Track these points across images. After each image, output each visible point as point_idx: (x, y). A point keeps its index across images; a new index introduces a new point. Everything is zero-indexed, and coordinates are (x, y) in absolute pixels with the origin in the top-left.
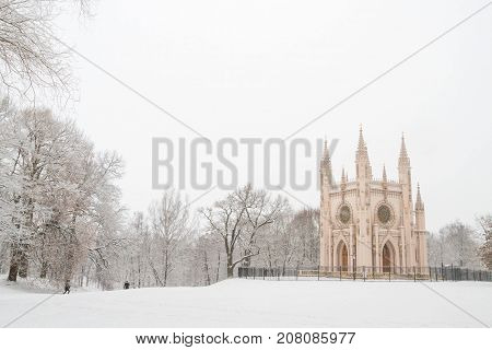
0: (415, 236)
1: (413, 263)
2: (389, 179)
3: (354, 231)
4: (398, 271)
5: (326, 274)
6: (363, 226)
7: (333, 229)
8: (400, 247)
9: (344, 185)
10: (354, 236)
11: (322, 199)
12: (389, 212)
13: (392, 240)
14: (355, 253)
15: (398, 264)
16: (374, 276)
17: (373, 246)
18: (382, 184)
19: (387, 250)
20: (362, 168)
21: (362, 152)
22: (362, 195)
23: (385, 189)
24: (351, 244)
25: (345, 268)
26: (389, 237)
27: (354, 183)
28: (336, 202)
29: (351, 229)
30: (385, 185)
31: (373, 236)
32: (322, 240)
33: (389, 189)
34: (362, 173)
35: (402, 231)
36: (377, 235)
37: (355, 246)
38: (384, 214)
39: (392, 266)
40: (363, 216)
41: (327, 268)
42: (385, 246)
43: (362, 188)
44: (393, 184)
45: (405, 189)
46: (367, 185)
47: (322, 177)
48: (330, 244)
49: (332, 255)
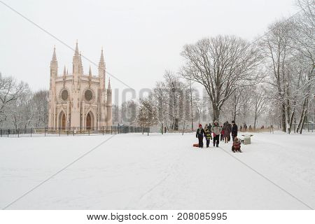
0: (106, 108)
2: (93, 74)
3: (70, 105)
4: (95, 129)
5: (52, 132)
6: (75, 103)
7: (57, 104)
8: (97, 115)
9: (65, 77)
10: (70, 108)
11: (51, 85)
12: (91, 94)
13: (92, 111)
15: (95, 126)
16: (81, 132)
18: (88, 77)
19: (89, 117)
20: (76, 67)
21: (77, 57)
22: (76, 83)
23: (90, 80)
24: (68, 113)
25: (64, 128)
26: (90, 109)
27: (71, 76)
28: (60, 87)
29: (68, 105)
30: (90, 78)
31: (81, 108)
32: (50, 111)
33: (92, 80)
34: (76, 70)
35: (99, 105)
36: (83, 107)
37: (70, 114)
38: (88, 95)
39: (92, 126)
40: (76, 96)
41: (52, 128)
42: (89, 115)
43: (76, 79)
44: (95, 78)
45: (102, 81)
46: (79, 77)
47: (51, 71)
48: (55, 113)
49: (56, 120)
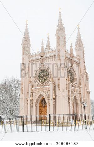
3: (55, 87)
8: (81, 101)
9: (43, 54)
10: (54, 91)
14: (55, 106)
17: (69, 99)
24: (51, 98)
26: (76, 93)
29: (51, 86)
30: (72, 55)
37: (55, 99)
45: (82, 61)
47: (24, 48)
48: (29, 99)
49: (32, 107)
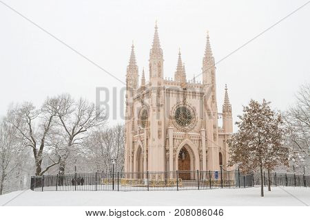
1: (215, 167)
2: (189, 79)
3: (147, 134)
8: (200, 151)
13: (190, 144)
16: (166, 183)
17: (167, 151)
18: (181, 84)
19: (184, 155)
24: (145, 149)
26: (187, 141)
29: (144, 135)
30: (184, 85)
31: (166, 140)
34: (155, 73)
35: (203, 134)
36: (171, 140)
37: (147, 151)
39: (192, 169)
42: (183, 150)
49: (133, 162)
